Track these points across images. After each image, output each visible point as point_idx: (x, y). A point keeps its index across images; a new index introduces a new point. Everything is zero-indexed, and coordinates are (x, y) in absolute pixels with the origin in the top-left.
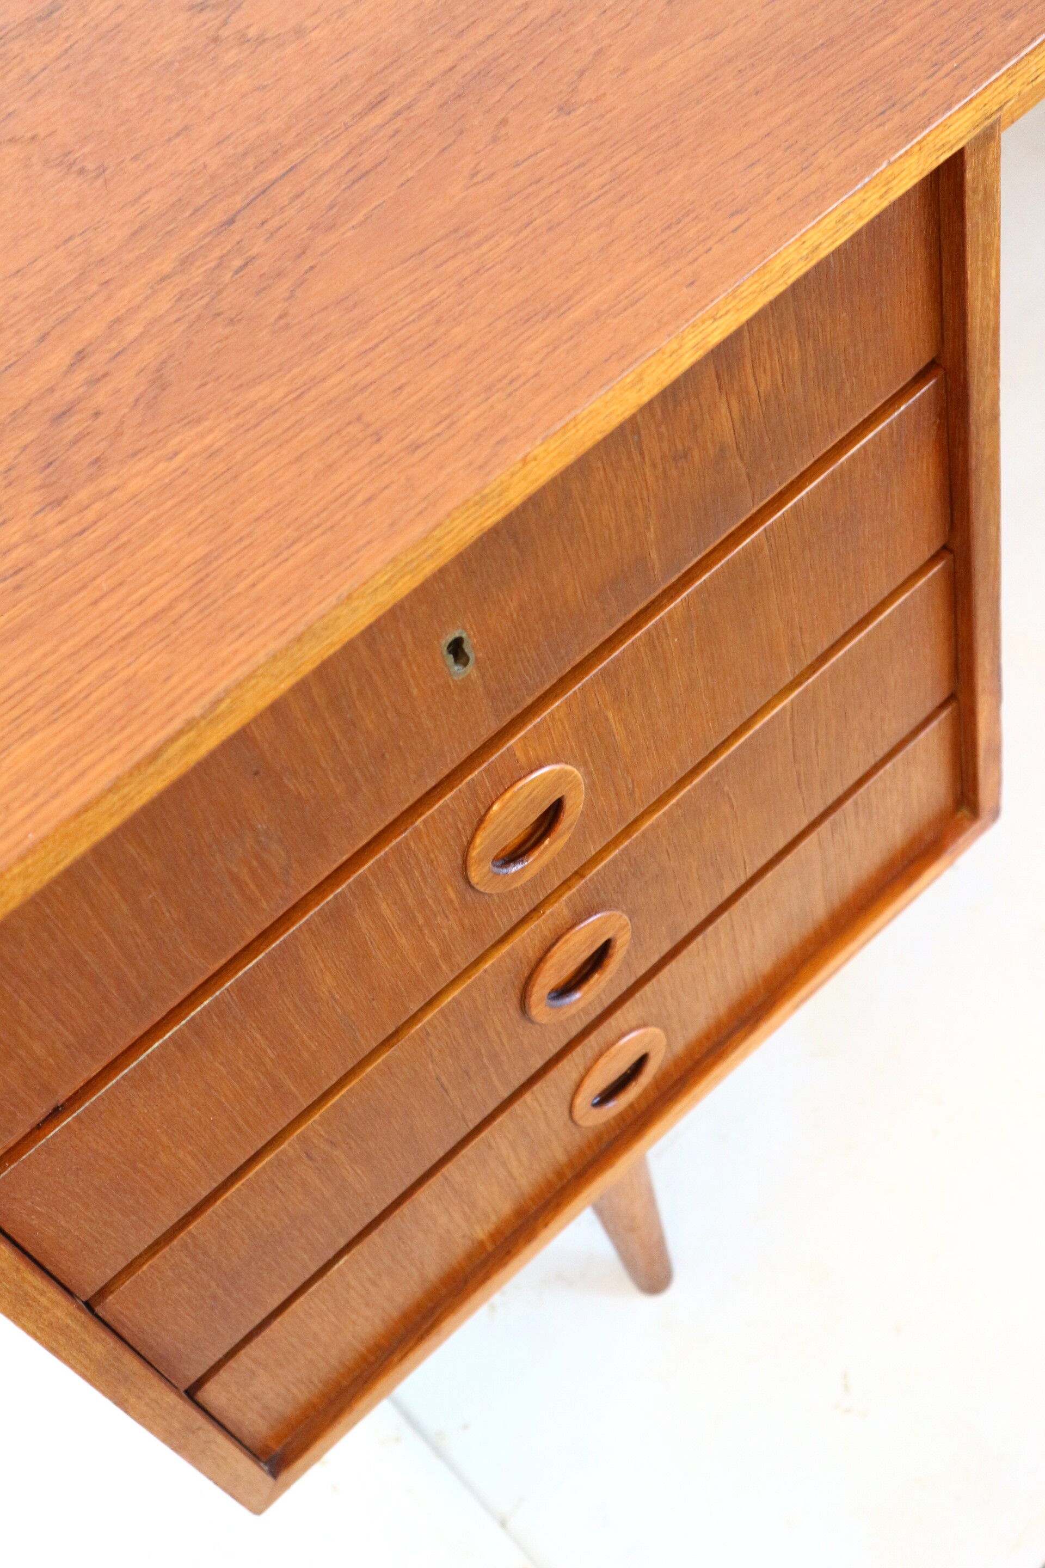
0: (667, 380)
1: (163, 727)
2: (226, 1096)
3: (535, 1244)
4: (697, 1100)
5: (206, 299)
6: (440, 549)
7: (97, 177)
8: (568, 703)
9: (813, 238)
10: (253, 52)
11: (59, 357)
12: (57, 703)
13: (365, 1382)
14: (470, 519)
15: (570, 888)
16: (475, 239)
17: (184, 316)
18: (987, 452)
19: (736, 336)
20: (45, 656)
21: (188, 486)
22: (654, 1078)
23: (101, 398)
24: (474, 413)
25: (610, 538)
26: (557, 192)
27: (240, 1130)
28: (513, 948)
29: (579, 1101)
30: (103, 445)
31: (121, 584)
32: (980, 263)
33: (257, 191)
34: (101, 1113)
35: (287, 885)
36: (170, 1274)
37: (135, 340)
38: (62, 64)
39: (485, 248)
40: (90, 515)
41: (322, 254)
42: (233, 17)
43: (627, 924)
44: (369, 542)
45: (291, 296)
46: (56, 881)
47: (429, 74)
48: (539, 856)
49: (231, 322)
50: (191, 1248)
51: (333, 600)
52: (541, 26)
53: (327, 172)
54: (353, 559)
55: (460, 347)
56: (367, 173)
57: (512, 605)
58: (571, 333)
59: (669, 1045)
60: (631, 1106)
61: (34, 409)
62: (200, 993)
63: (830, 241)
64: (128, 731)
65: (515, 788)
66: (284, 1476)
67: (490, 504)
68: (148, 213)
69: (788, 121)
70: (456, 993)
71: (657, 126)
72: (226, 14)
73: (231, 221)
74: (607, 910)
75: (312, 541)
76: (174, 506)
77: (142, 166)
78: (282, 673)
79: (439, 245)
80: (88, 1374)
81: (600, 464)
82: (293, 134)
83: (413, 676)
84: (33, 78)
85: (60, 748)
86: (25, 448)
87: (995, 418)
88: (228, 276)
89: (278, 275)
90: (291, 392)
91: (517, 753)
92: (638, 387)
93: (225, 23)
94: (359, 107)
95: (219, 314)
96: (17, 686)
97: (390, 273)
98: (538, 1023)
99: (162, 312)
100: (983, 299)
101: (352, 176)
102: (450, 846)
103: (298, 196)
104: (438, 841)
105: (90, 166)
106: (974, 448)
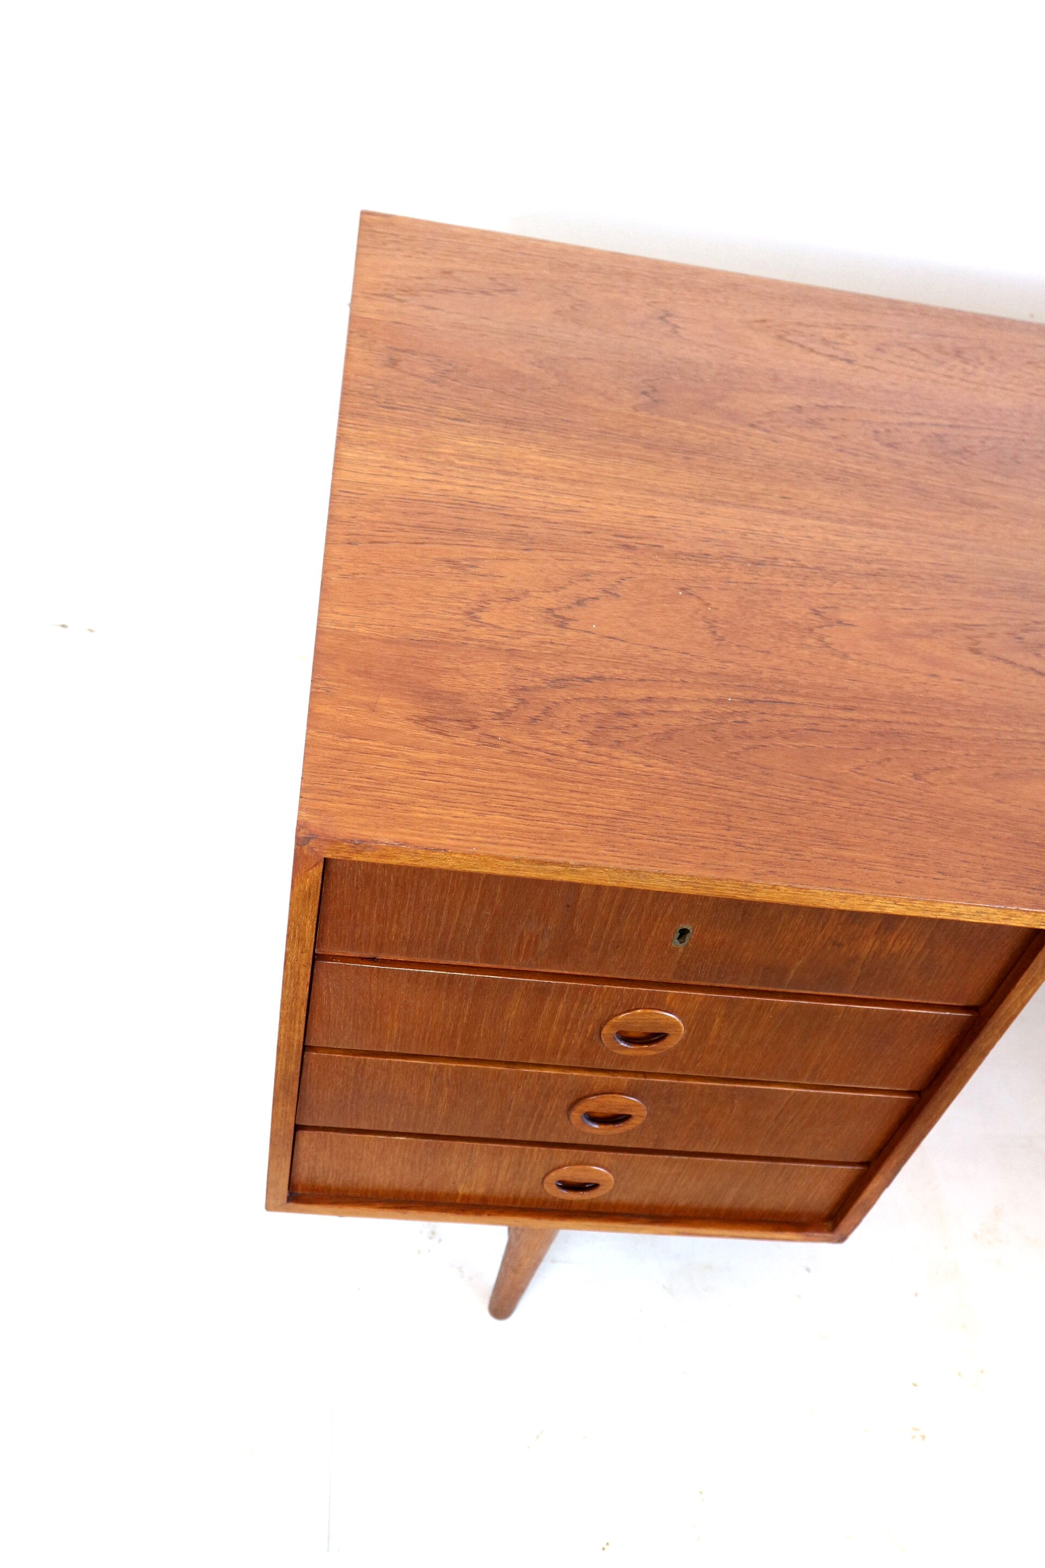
0: (856, 908)
1: (554, 856)
2: (433, 1019)
3: (477, 1218)
4: (599, 1229)
5: (715, 721)
6: (713, 889)
7: (718, 640)
8: (706, 998)
9: (962, 909)
10: (820, 647)
11: (641, 692)
12: (525, 813)
13: (358, 1202)
14: (734, 889)
15: (636, 1076)
16: (835, 792)
17: (700, 720)
18: (969, 1066)
19: (900, 918)
20: (537, 793)
21: (644, 782)
22: (592, 1199)
23: (642, 721)
24: (771, 853)
25: (781, 950)
26: (883, 804)
27: (423, 1039)
28: (591, 1077)
29: (553, 1174)
30: (627, 739)
31: (587, 793)
32: (1027, 984)
33: (772, 700)
34: (388, 976)
35: (537, 959)
36: (342, 1068)
37: (675, 712)
38: (745, 587)
39: (836, 798)
40: (600, 759)
41: (773, 745)
42: (826, 628)
43: (644, 1117)
44: (690, 862)
45: (747, 749)
46: (464, 873)
47: (879, 716)
48: (636, 1049)
49: (716, 738)
50: (360, 1067)
51: (657, 870)
52: (938, 737)
53: (804, 717)
54: (678, 862)
55: (790, 825)
56: (819, 731)
57: (719, 938)
58: (836, 858)
59: (611, 1192)
60: (571, 1202)
61: (614, 703)
62: (465, 968)
63: (968, 917)
64: (540, 846)
65: (654, 1011)
66: (291, 1205)
67: (746, 890)
68: (724, 670)
69: (995, 859)
70: (552, 1072)
71: (944, 814)
72: (823, 624)
73: (751, 702)
74: (642, 1101)
75: (670, 842)
76: (631, 784)
77: (739, 651)
78: (614, 878)
79: (821, 782)
80: (279, 1073)
81: (802, 916)
82: (805, 691)
83: (658, 927)
84: (729, 582)
85: (512, 829)
86: (599, 713)
87: (984, 1054)
88: (730, 720)
89: (750, 737)
90: (713, 783)
91: (668, 998)
92: (843, 901)
93: (821, 627)
94: (841, 704)
95: (715, 731)
96: (517, 794)
97: (791, 775)
98: (570, 1121)
99: (694, 711)
100: (1017, 999)
101: (813, 727)
102: (608, 1008)
103: (785, 715)
104: (606, 1001)
105: (719, 633)
106: (964, 1059)
